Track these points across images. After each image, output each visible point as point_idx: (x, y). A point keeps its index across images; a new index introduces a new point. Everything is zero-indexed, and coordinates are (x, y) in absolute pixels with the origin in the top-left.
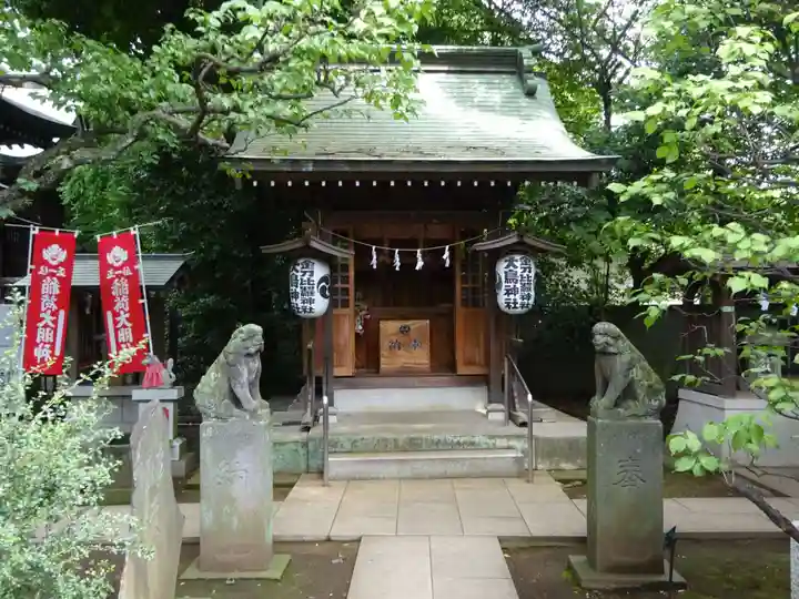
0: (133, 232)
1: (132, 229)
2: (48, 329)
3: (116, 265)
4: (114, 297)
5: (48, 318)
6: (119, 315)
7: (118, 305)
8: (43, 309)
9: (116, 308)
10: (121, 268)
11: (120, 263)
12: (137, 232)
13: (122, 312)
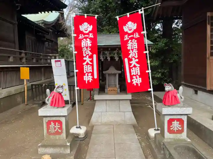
0: (140, 12)
1: (139, 10)
2: (89, 66)
3: (130, 32)
4: (129, 50)
5: (88, 60)
6: (131, 60)
7: (131, 54)
8: (84, 55)
9: (130, 56)
10: (132, 34)
11: (132, 31)
12: (143, 12)
13: (133, 59)
